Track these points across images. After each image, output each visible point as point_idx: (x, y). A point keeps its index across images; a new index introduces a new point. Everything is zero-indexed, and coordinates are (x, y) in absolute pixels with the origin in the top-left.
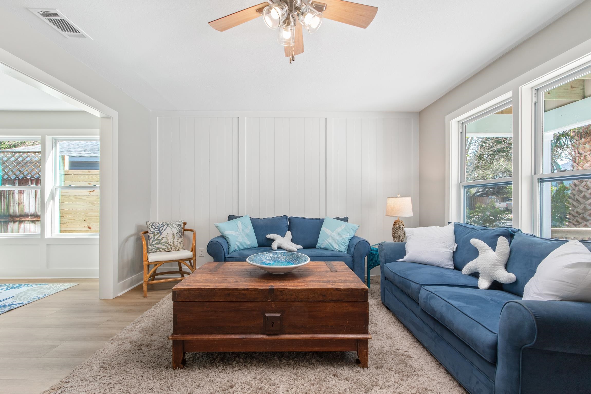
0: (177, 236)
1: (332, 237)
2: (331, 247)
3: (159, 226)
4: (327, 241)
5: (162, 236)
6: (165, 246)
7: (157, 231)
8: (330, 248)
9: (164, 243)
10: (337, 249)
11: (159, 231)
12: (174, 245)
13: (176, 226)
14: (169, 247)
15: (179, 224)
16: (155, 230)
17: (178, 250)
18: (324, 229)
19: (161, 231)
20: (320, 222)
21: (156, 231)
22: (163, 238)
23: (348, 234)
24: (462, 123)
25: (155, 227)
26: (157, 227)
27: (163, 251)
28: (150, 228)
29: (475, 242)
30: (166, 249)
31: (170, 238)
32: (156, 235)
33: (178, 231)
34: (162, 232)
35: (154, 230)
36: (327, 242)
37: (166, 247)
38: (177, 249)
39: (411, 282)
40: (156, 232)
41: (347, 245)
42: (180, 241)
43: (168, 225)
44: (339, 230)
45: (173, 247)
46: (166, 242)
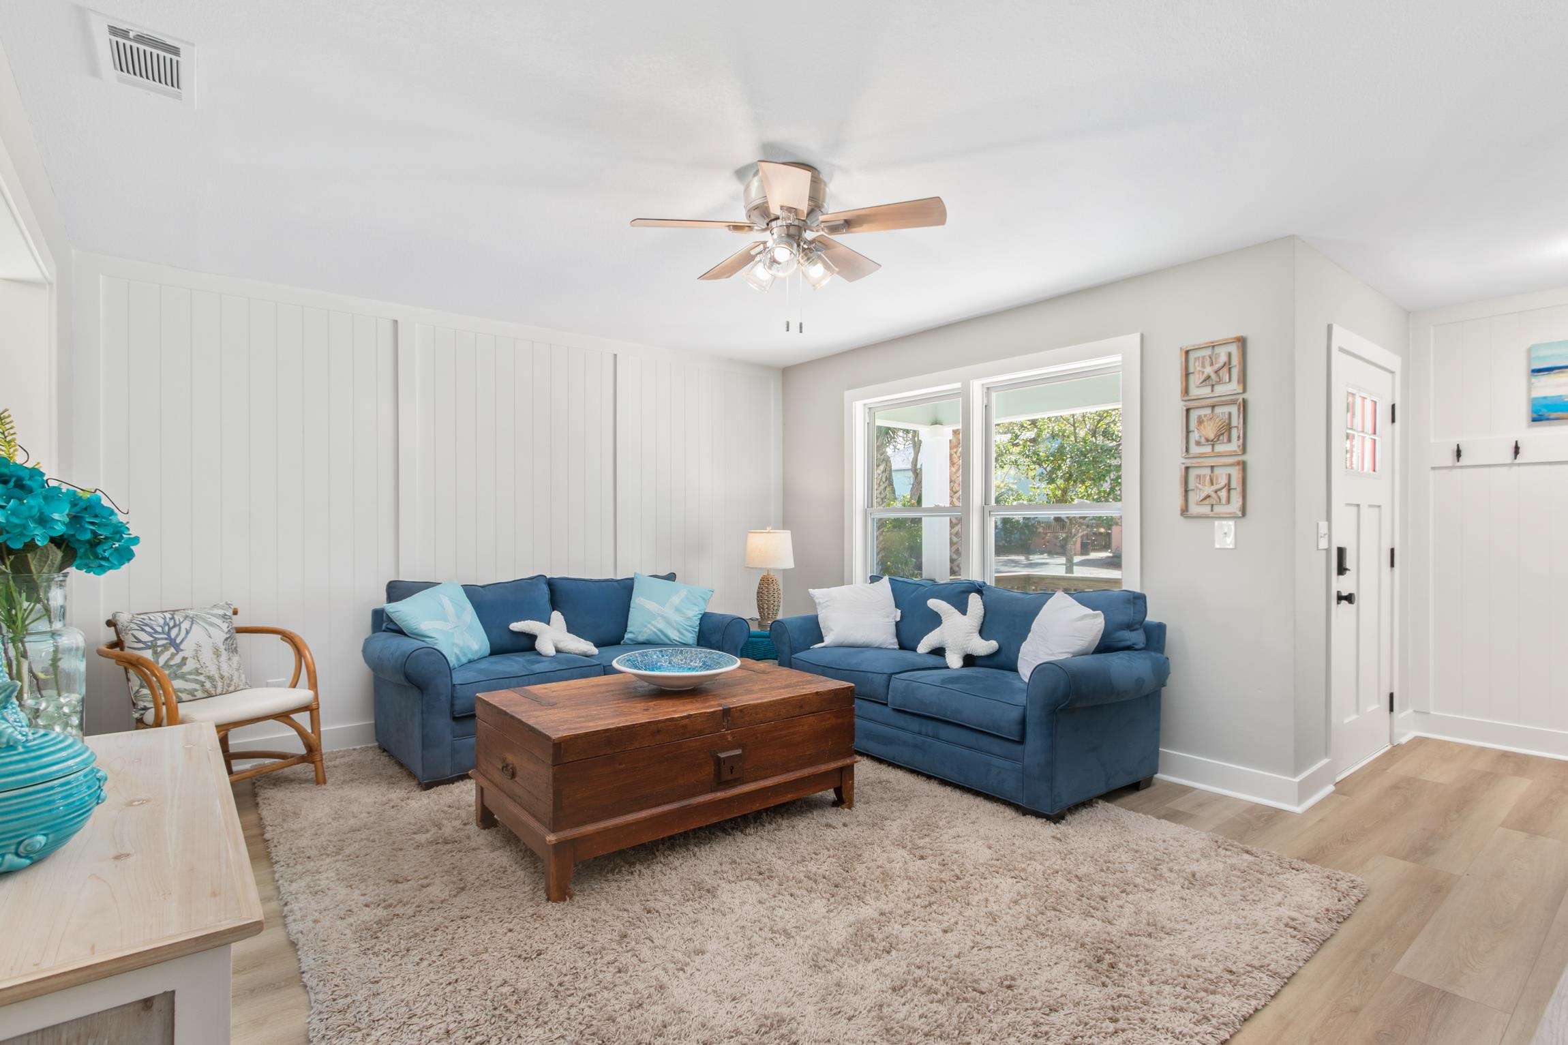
0: (226, 650)
1: (663, 617)
2: (662, 637)
3: (166, 624)
4: (653, 625)
5: (181, 655)
6: (196, 681)
7: (162, 639)
8: (661, 639)
9: (190, 673)
10: (678, 639)
11: (169, 638)
12: (222, 677)
13: (219, 622)
14: (208, 685)
15: (225, 615)
16: (156, 639)
17: (235, 691)
18: (637, 601)
19: (175, 640)
20: (627, 587)
21: (159, 639)
22: (184, 659)
23: (697, 609)
24: (870, 408)
25: (153, 629)
26: (159, 629)
27: (190, 697)
28: (135, 633)
29: (934, 604)
30: (197, 690)
31: (207, 656)
32: (162, 652)
33: (228, 636)
34: (178, 641)
35: (152, 636)
36: (652, 628)
37: (198, 687)
38: (232, 688)
39: (869, 674)
40: (160, 643)
41: (697, 630)
42: (235, 665)
43: (192, 618)
44: (676, 600)
45: (220, 684)
46: (197, 670)
